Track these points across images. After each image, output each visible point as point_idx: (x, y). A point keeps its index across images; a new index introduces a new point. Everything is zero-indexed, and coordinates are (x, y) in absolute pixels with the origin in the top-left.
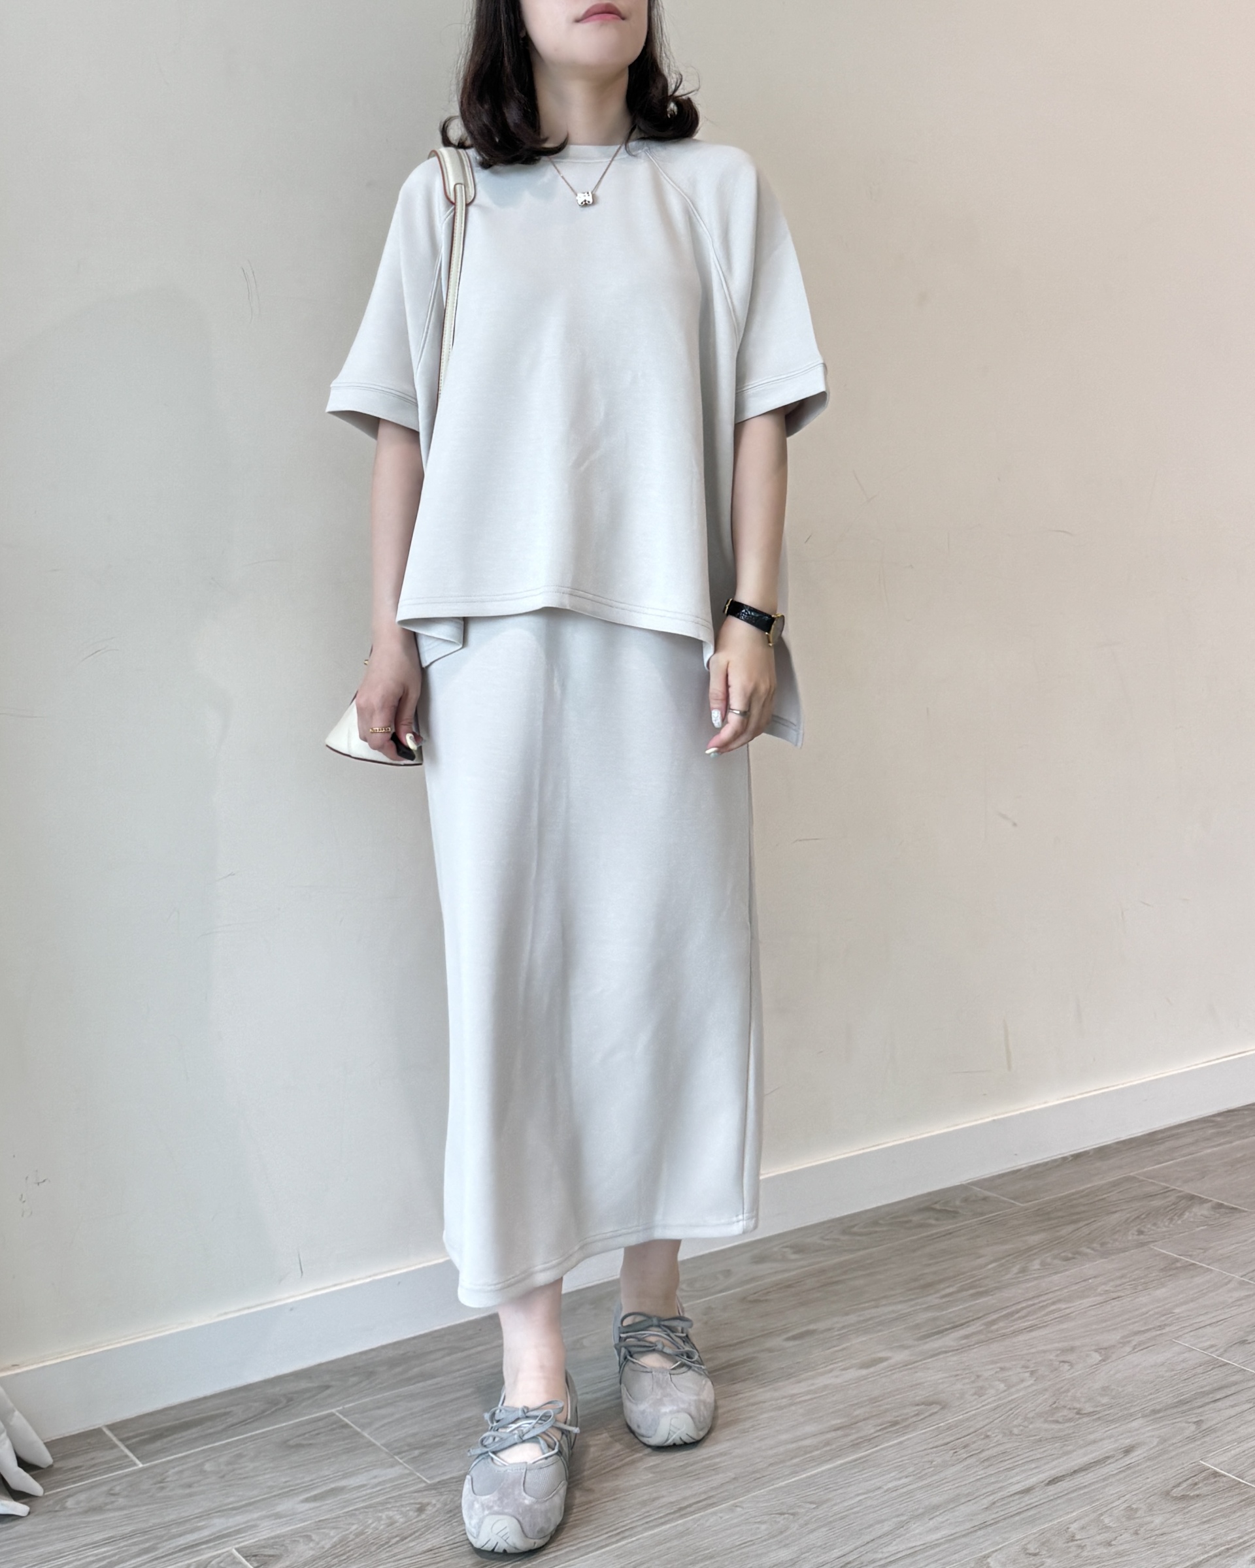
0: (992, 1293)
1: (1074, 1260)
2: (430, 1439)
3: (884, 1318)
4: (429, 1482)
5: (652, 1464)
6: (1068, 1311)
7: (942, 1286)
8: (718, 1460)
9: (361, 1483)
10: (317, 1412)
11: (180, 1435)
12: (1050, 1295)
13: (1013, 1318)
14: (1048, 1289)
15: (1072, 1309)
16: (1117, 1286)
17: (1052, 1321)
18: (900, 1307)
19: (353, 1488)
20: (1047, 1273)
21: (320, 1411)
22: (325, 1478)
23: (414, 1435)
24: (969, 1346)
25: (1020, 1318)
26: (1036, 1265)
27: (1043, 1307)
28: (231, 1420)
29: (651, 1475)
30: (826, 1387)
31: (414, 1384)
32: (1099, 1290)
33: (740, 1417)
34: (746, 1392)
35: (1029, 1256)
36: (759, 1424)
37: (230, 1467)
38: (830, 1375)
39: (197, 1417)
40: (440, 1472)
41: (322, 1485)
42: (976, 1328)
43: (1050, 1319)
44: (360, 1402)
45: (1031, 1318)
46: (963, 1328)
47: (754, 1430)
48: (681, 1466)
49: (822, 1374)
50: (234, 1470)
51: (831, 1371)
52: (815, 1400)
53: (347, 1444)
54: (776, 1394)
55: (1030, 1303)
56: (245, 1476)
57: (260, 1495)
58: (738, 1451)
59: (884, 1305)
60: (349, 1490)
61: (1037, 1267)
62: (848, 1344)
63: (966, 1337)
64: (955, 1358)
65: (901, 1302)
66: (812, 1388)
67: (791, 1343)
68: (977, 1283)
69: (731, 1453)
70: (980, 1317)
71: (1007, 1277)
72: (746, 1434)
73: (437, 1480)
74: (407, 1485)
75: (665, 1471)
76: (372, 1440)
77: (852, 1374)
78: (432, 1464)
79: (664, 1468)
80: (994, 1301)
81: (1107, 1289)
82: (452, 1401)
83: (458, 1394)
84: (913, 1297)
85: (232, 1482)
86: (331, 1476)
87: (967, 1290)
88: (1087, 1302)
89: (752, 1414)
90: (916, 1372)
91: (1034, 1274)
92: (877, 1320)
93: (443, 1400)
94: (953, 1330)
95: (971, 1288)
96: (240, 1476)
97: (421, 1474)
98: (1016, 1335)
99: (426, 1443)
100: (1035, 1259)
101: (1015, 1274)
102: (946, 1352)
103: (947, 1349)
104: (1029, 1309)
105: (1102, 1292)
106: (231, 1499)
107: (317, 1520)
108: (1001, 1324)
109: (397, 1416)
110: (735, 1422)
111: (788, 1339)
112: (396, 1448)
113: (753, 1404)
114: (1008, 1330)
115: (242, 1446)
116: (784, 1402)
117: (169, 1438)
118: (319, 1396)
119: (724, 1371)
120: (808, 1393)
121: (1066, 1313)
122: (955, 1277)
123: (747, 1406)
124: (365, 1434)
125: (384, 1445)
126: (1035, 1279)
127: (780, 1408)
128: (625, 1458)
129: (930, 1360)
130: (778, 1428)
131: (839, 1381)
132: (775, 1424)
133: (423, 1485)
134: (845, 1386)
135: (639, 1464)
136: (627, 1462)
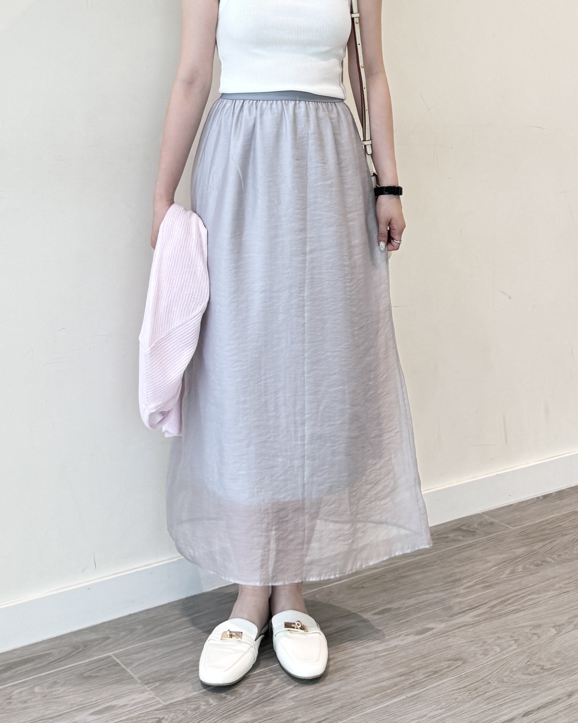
0: (494, 587)
1: (541, 566)
2: (166, 675)
3: (431, 601)
4: (164, 703)
5: (294, 695)
6: (537, 600)
7: (465, 581)
8: (332, 694)
9: (125, 703)
10: (101, 655)
11: (21, 668)
12: (528, 589)
13: (506, 604)
14: (527, 585)
15: (540, 599)
16: (566, 584)
17: (529, 607)
18: (441, 594)
19: (120, 706)
20: (526, 574)
21: (103, 654)
22: (104, 699)
23: (156, 672)
24: (480, 622)
25: (510, 604)
26: (520, 568)
27: (523, 597)
28: (52, 659)
29: (293, 703)
30: (396, 647)
31: (158, 637)
32: (556, 586)
33: (346, 665)
34: (349, 649)
35: (516, 563)
36: (357, 671)
37: (49, 690)
38: (399, 639)
39: (31, 656)
40: (171, 698)
41: (103, 703)
42: (484, 610)
43: (527, 605)
44: (126, 649)
45: (516, 604)
46: (476, 610)
47: (353, 675)
48: (310, 697)
49: (393, 638)
50: (51, 692)
51: (399, 636)
52: (389, 656)
53: (117, 677)
54: (366, 651)
55: (516, 594)
56: (58, 696)
57: (66, 710)
58: (343, 689)
59: (431, 593)
60: (118, 707)
61: (520, 570)
62: (410, 618)
63: (478, 615)
64: (471, 630)
65: (441, 591)
66: (388, 647)
67: (377, 617)
68: (486, 579)
69: (340, 690)
70: (487, 602)
71: (504, 576)
72: (349, 677)
73: (169, 702)
74: (151, 706)
75: (301, 700)
76: (132, 674)
77: (411, 639)
78: (166, 691)
79: (301, 698)
80: (495, 592)
81: (560, 585)
82: (179, 649)
83: (183, 645)
84: (448, 588)
85: (50, 700)
86: (108, 698)
87: (479, 584)
88: (550, 594)
89: (352, 664)
90: (449, 638)
91: (518, 574)
92: (427, 603)
93: (174, 649)
94: (471, 611)
95: (482, 583)
96: (55, 697)
97: (160, 698)
98: (507, 616)
99: (163, 677)
100: (519, 565)
101: (508, 574)
102: (466, 625)
103: (467, 624)
104: (515, 598)
105: (558, 588)
106: (49, 712)
108: (498, 608)
109: (147, 659)
110: (343, 668)
111: (375, 614)
112: (146, 680)
113: (353, 657)
114: (502, 612)
115: (57, 676)
116: (372, 656)
117: (15, 670)
118: (102, 644)
119: (337, 634)
120: (385, 650)
121: (536, 602)
122: (473, 575)
123: (350, 658)
124: (128, 670)
125: (139, 678)
126: (519, 578)
127: (370, 660)
128: (278, 691)
129: (456, 630)
130: (367, 674)
131: (404, 642)
132: (366, 671)
133: (160, 706)
134: (406, 647)
135: (286, 696)
136: (279, 694)
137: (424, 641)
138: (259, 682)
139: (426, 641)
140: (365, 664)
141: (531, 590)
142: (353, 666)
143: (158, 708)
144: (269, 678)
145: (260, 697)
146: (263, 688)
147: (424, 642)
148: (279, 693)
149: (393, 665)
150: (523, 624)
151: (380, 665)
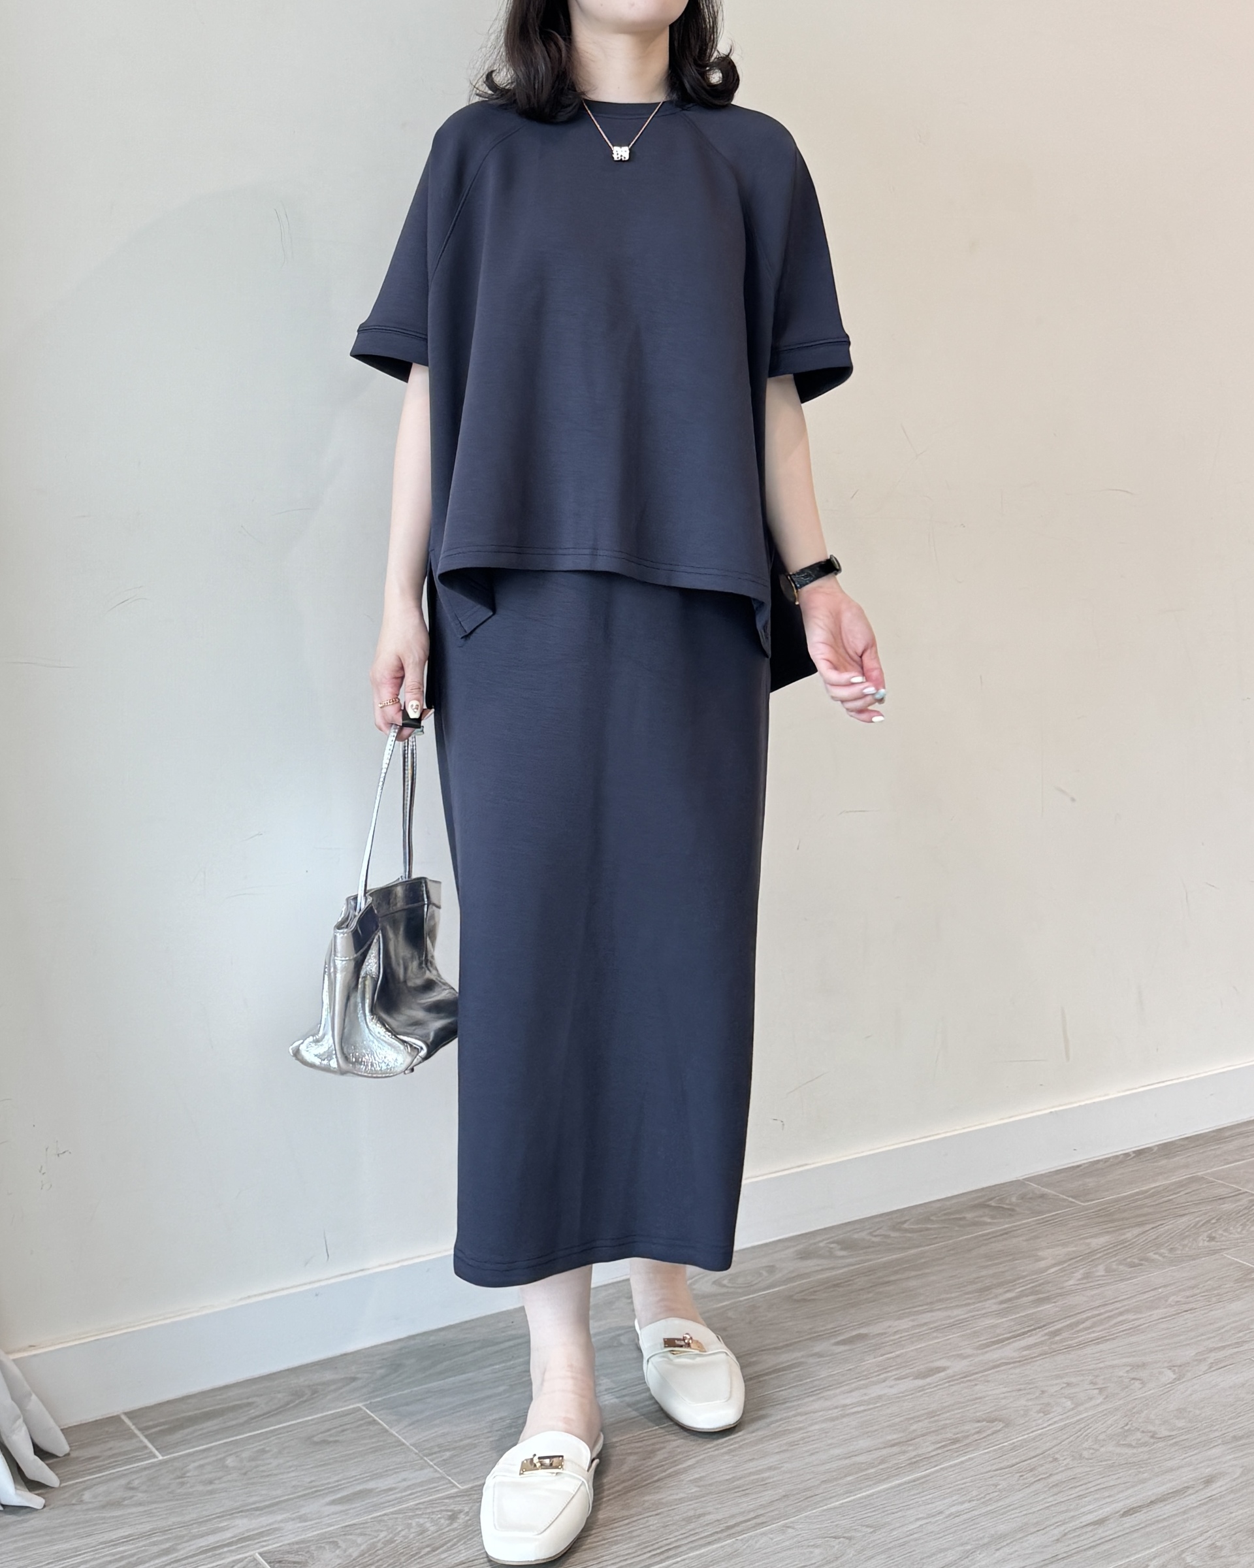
0: (1054, 1300)
1: (1140, 1266)
9: (390, 1486)
10: (342, 1406)
13: (1077, 1329)
16: (1189, 1297)
19: (381, 1491)
20: (1112, 1280)
21: (347, 1406)
24: (1032, 1358)
25: (1084, 1330)
26: (1101, 1270)
28: (256, 1411)
30: (880, 1397)
35: (1092, 1261)
37: (252, 1464)
38: (883, 1385)
41: (352, 1486)
42: (1038, 1338)
43: (1119, 1331)
45: (1095, 1330)
46: (1025, 1337)
47: (803, 1443)
49: (875, 1383)
51: (885, 1380)
52: (868, 1412)
53: (374, 1442)
54: (828, 1404)
56: (267, 1474)
57: (286, 1495)
58: (787, 1466)
60: (376, 1492)
61: (1101, 1273)
62: (902, 1352)
63: (1028, 1348)
64: (1016, 1371)
66: (866, 1398)
67: (841, 1348)
68: (1038, 1289)
69: (780, 1467)
70: (1045, 1326)
71: (1070, 1283)
72: (797, 1446)
75: (710, 1484)
76: (401, 1438)
77: (906, 1384)
79: (711, 1481)
80: (1058, 1309)
84: (971, 1302)
85: (255, 1480)
87: (1027, 1296)
89: (801, 1425)
91: (1098, 1280)
96: (264, 1473)
97: (452, 1479)
99: (458, 1445)
100: (1098, 1264)
101: (1080, 1279)
106: (253, 1499)
107: (344, 1525)
109: (427, 1413)
112: (428, 1448)
115: (264, 1441)
116: (835, 1412)
117: (191, 1429)
118: (343, 1389)
120: (860, 1404)
121: (1135, 1326)
122: (1014, 1282)
123: (795, 1416)
124: (394, 1432)
127: (833, 1419)
128: (668, 1469)
129: (990, 1372)
130: (829, 1442)
131: (894, 1391)
132: (826, 1437)
133: (454, 1490)
134: (899, 1397)
135: (682, 1477)
136: (669, 1474)
137: (931, 1388)
138: (631, 1454)
139: (935, 1389)
140: (824, 1425)
141: (1125, 1306)
142: (800, 1429)
143: (451, 1494)
144: (649, 1448)
145: (635, 1479)
146: (640, 1463)
147: (933, 1390)
148: (668, 1472)
149: (875, 1428)
150: (1115, 1362)
151: (853, 1428)
